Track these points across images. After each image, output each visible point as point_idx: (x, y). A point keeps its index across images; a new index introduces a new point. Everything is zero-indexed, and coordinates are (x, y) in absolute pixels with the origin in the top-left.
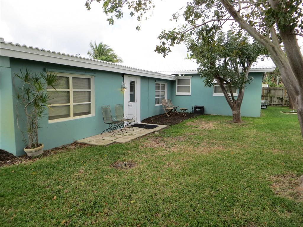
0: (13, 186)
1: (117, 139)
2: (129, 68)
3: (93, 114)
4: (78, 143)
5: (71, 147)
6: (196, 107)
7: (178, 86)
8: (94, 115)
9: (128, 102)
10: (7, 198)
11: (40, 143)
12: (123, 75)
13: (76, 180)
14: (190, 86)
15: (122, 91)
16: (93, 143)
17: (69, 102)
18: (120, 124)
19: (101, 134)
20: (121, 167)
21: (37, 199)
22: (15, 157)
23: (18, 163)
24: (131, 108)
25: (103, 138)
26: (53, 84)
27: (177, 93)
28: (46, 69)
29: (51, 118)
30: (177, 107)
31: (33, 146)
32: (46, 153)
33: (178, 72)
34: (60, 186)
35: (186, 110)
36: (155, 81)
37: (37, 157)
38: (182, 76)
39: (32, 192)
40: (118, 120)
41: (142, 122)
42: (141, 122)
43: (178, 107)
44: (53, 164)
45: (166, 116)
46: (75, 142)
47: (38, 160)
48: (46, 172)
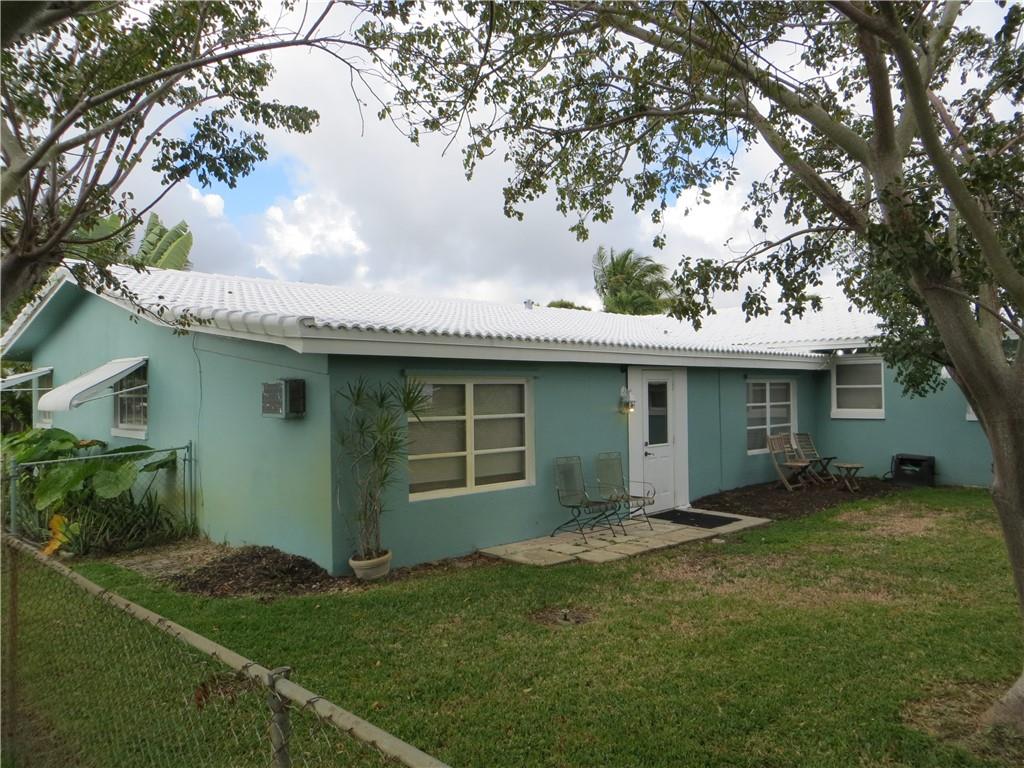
0: (309, 634)
1: (587, 551)
2: (640, 347)
3: (530, 480)
4: (482, 555)
5: (461, 565)
6: (901, 461)
7: (839, 386)
8: (534, 483)
9: (641, 443)
10: (292, 653)
11: (385, 548)
12: (624, 368)
13: (436, 636)
14: (882, 386)
15: (621, 412)
16: (519, 558)
17: (464, 448)
18: (607, 509)
19: (552, 536)
20: (555, 622)
21: (345, 661)
22: (330, 577)
23: (333, 591)
24: (652, 461)
25: (551, 548)
26: (415, 408)
27: (836, 412)
28: (407, 371)
29: (414, 489)
30: (830, 459)
31: (369, 555)
32: (399, 574)
33: (832, 342)
34: (398, 645)
35: (857, 469)
36: (746, 377)
37: (375, 581)
38: (848, 355)
39: (339, 650)
40: (606, 497)
41: (694, 504)
42: (689, 505)
43: (835, 458)
44: (403, 599)
45: (783, 487)
46: (476, 553)
47: (374, 589)
48: (380, 613)
